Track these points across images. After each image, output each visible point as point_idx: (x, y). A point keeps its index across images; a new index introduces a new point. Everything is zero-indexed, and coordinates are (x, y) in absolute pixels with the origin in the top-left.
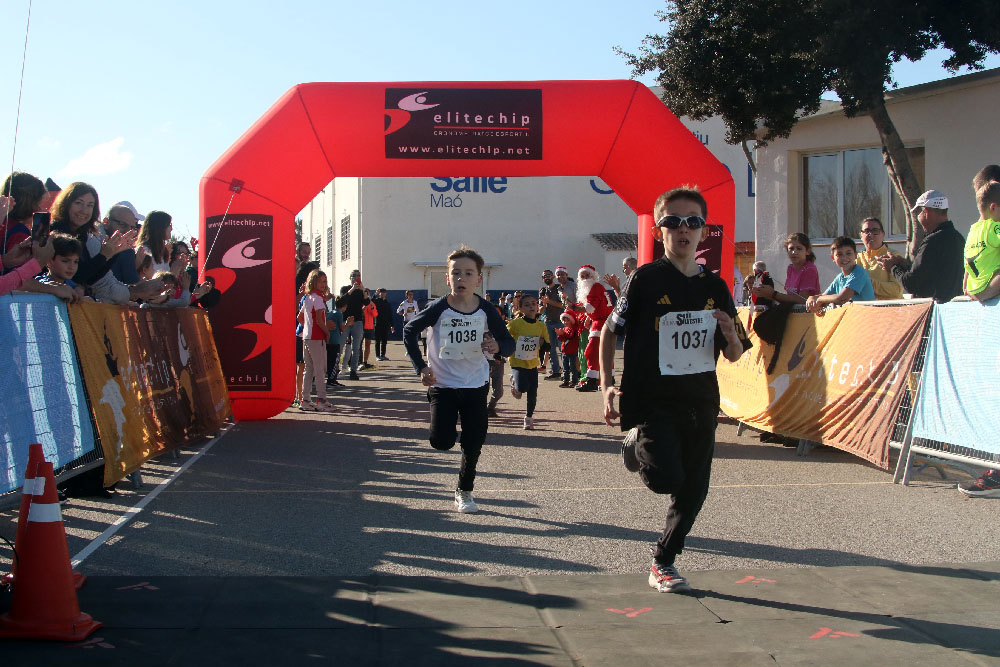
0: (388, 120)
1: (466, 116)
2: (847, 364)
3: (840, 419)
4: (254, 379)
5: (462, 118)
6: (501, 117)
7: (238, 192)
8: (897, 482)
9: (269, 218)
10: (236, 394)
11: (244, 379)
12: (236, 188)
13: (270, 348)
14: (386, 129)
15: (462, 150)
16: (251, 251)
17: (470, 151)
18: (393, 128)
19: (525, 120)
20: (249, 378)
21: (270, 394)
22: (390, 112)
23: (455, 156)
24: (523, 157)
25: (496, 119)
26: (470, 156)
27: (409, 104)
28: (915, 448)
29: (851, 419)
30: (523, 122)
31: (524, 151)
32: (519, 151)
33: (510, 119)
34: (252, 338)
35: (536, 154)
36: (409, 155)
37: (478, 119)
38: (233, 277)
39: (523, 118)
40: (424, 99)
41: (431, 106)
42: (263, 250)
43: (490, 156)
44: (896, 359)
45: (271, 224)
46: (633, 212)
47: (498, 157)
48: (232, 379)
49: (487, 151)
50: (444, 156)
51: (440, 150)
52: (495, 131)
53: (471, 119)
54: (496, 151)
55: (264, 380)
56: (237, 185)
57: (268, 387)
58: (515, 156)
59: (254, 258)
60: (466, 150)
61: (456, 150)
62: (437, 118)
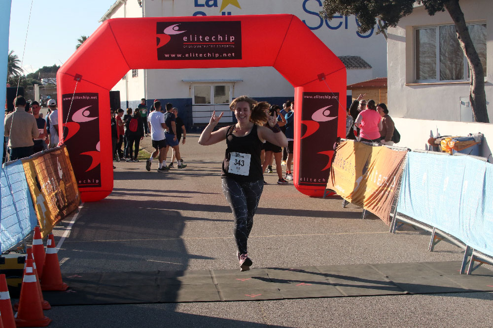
0: (158, 40)
1: (201, 37)
2: (380, 176)
3: (376, 200)
4: (92, 181)
5: (198, 38)
6: (219, 37)
7: (79, 81)
8: (391, 232)
9: (97, 95)
10: (82, 189)
11: (87, 181)
12: (78, 79)
13: (100, 164)
14: (158, 44)
15: (198, 55)
16: (87, 113)
17: (203, 55)
18: (162, 44)
19: (232, 39)
20: (89, 181)
21: (100, 189)
22: (160, 36)
23: (195, 58)
24: (232, 58)
25: (216, 38)
26: (203, 58)
27: (170, 31)
28: (397, 217)
29: (379, 201)
30: (231, 40)
31: (232, 55)
32: (229, 54)
33: (224, 38)
34: (90, 159)
35: (238, 56)
36: (170, 58)
37: (207, 38)
38: (79, 127)
39: (231, 37)
40: (177, 28)
41: (181, 32)
42: (94, 112)
43: (214, 58)
44: (395, 175)
45: (98, 98)
46: (292, 86)
47: (219, 58)
48: (80, 182)
49: (212, 55)
50: (189, 58)
51: (187, 55)
52: (216, 45)
53: (203, 39)
54: (217, 55)
55: (97, 181)
56: (78, 77)
57: (99, 185)
58: (227, 58)
59: (88, 116)
60: (201, 55)
61: (195, 55)
62: (185, 39)
